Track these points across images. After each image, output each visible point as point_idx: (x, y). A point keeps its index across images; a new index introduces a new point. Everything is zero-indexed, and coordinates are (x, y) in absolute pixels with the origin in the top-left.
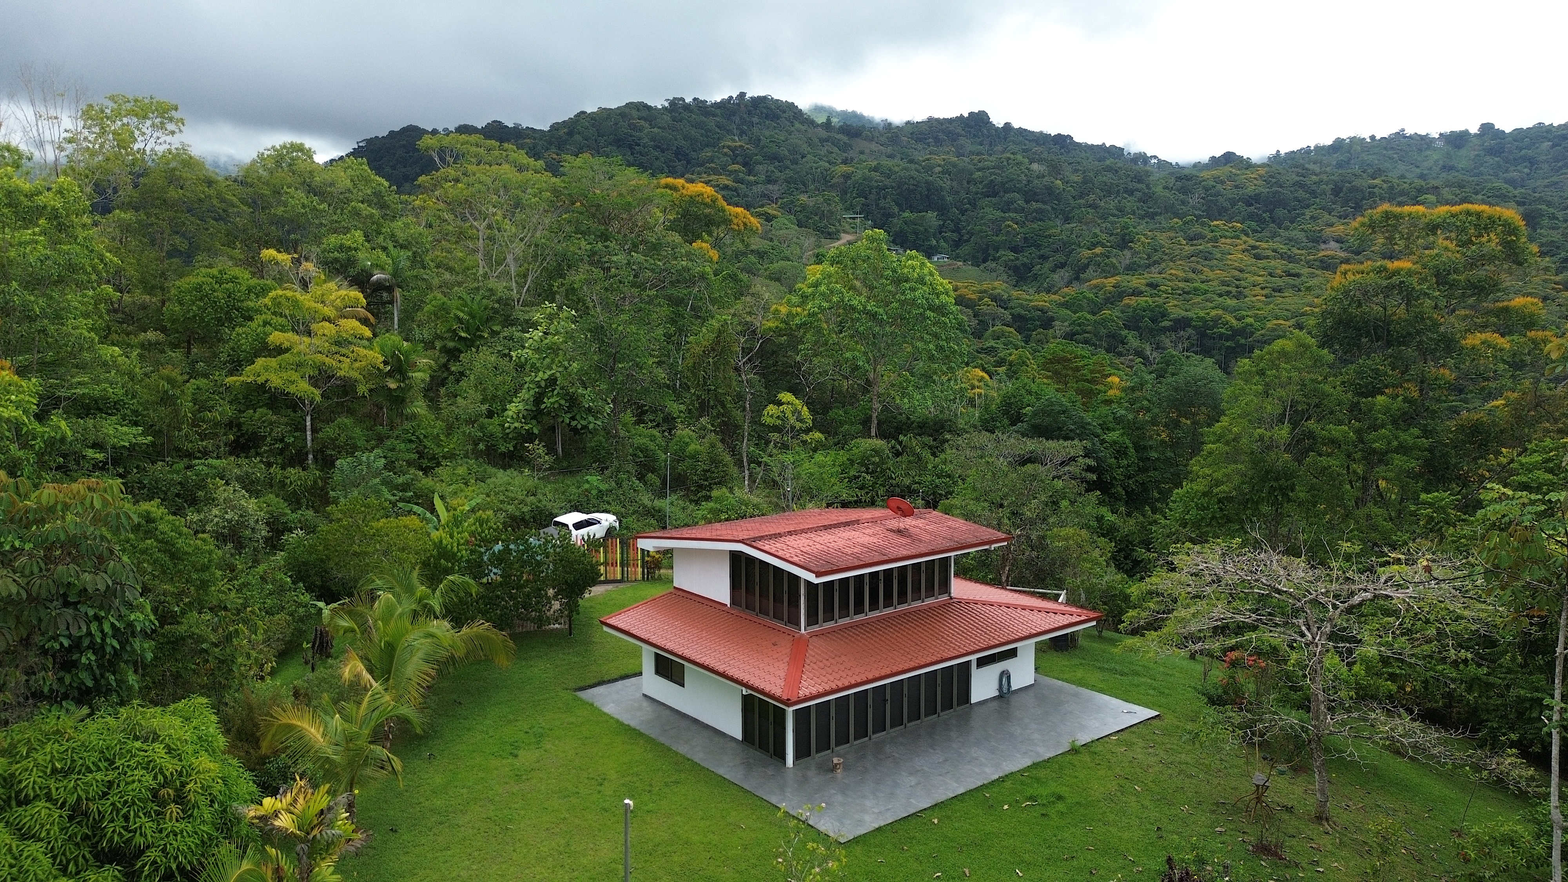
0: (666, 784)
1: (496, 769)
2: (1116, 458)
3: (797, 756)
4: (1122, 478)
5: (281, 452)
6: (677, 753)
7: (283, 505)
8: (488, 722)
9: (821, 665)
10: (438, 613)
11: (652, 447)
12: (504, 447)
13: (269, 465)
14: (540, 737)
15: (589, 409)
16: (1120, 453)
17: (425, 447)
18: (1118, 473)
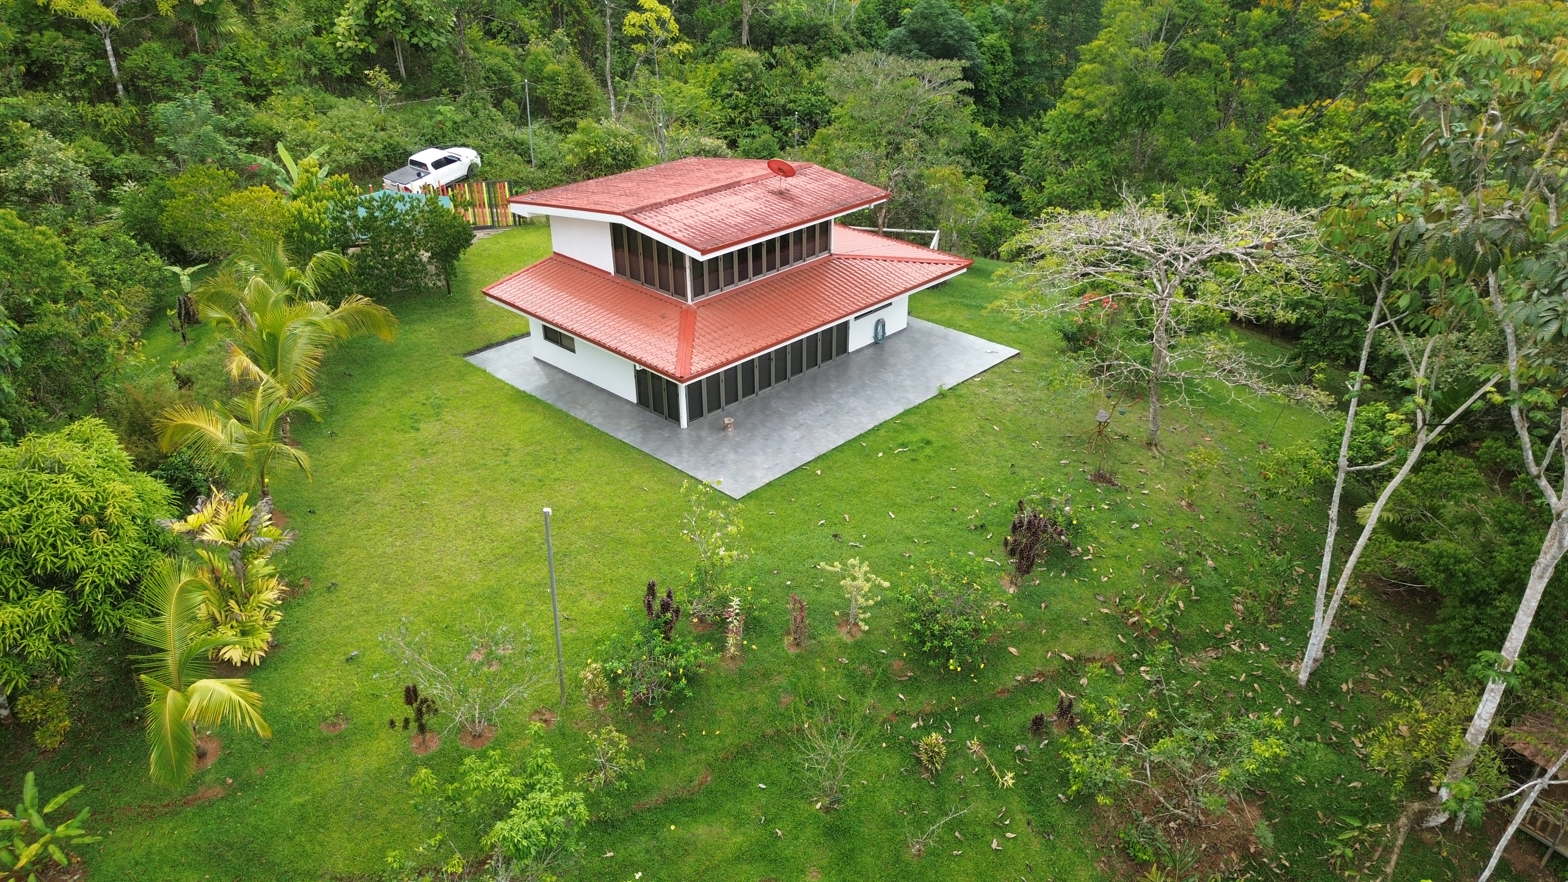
0: (569, 451)
1: (400, 444)
2: (993, 63)
3: (692, 417)
4: (997, 85)
5: (84, 83)
6: (575, 419)
7: (103, 148)
8: (382, 394)
9: (710, 337)
10: (313, 295)
11: (506, 68)
12: (340, 71)
13: (74, 100)
14: (438, 409)
15: (430, 24)
16: (997, 57)
17: (250, 73)
18: (994, 81)
